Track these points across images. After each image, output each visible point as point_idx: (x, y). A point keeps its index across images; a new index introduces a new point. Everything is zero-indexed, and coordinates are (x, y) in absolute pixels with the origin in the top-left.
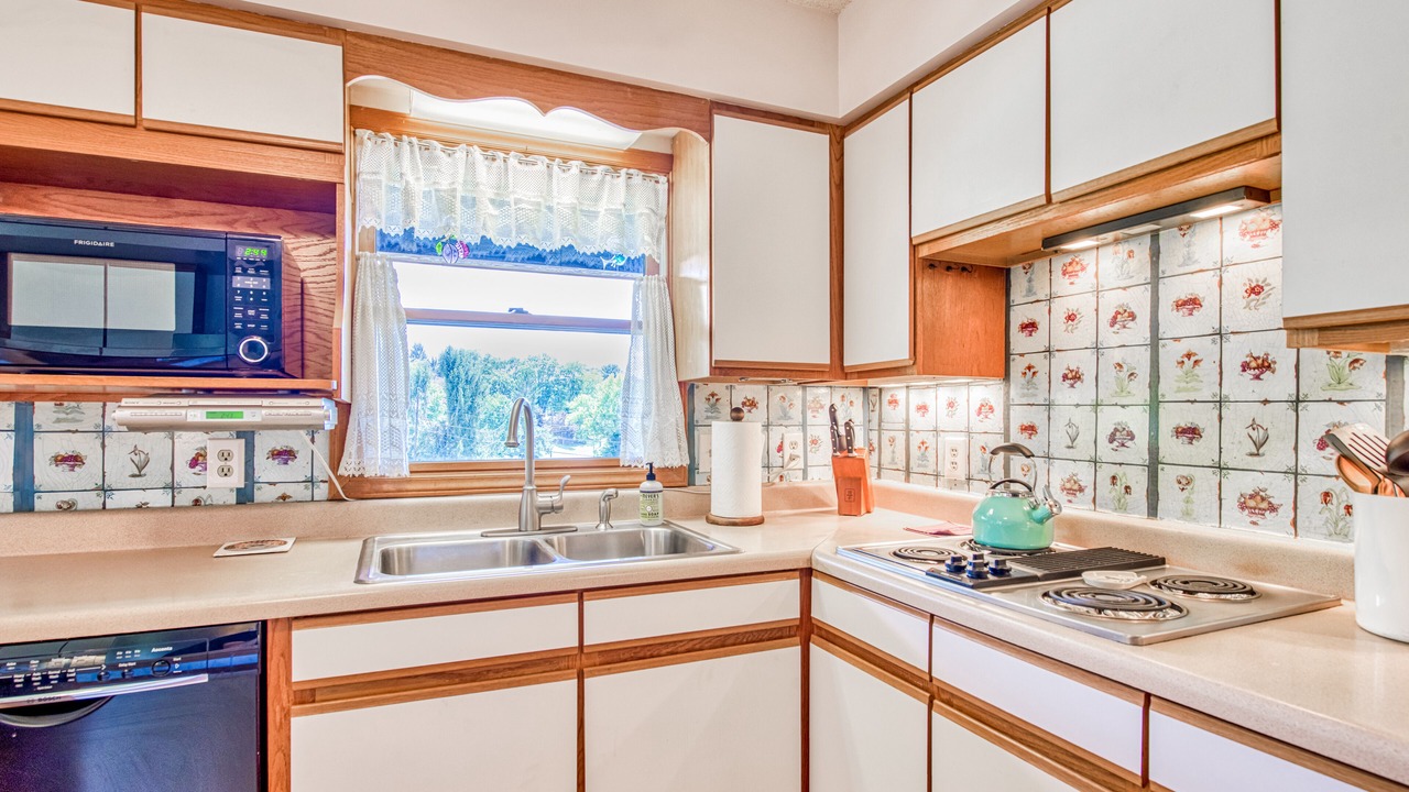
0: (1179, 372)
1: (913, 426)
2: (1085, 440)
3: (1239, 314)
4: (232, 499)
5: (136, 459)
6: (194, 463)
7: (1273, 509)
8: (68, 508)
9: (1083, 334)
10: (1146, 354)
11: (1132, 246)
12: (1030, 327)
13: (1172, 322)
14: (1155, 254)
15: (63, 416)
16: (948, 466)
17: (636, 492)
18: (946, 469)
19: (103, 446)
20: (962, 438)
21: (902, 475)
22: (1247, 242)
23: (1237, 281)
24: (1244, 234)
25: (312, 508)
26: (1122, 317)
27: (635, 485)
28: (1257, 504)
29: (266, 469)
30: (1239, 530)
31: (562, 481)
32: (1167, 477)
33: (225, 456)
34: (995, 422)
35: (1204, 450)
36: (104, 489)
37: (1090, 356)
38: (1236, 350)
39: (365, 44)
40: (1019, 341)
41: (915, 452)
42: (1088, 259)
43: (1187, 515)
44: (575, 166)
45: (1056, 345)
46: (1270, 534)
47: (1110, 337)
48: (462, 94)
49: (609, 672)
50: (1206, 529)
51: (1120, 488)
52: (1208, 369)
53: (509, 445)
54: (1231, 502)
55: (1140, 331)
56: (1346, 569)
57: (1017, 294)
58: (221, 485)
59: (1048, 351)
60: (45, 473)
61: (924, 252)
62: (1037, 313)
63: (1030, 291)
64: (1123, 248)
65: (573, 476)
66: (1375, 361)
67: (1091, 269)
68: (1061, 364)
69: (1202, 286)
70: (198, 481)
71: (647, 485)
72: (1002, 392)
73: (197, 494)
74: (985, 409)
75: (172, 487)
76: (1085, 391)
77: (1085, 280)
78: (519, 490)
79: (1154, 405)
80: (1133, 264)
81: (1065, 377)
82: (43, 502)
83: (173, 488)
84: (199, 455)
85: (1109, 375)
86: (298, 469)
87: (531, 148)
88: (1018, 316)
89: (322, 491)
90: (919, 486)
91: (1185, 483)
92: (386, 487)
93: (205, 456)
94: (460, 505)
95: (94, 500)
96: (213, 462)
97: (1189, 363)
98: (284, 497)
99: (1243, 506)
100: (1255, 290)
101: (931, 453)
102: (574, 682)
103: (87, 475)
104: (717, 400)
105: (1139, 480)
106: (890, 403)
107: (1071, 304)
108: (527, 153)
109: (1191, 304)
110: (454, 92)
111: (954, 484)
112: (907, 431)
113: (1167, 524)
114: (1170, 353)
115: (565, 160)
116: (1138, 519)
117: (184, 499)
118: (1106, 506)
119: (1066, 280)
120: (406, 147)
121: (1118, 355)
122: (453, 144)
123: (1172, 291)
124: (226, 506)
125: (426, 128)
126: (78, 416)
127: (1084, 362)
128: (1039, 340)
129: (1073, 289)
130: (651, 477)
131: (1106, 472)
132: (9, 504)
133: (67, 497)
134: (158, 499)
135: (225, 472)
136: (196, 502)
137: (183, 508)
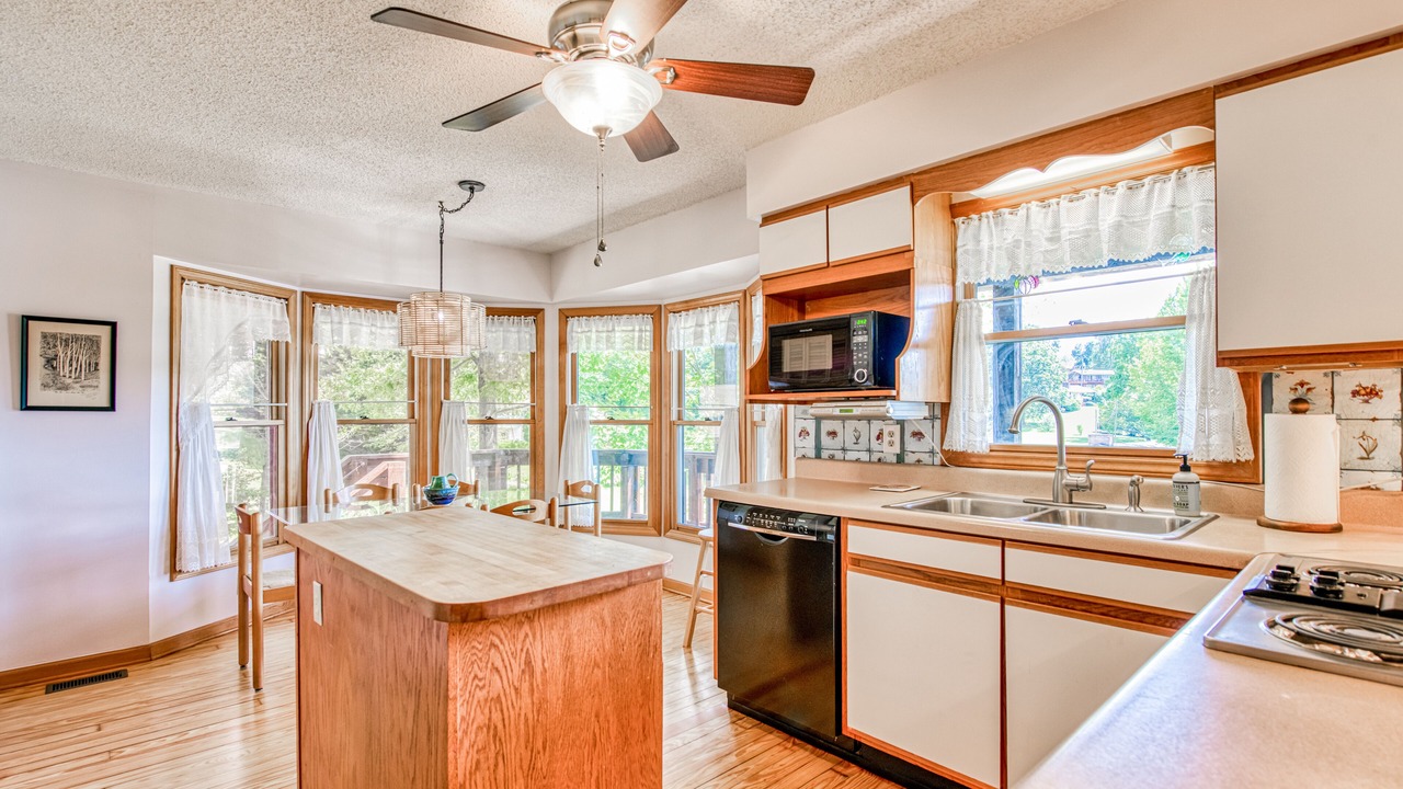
4: (894, 460)
6: (878, 438)
8: (832, 458)
17: (1170, 482)
19: (844, 427)
25: (930, 469)
27: (1168, 476)
29: (911, 444)
31: (1086, 465)
33: (891, 434)
36: (844, 450)
39: (924, 176)
44: (1121, 187)
58: (889, 451)
60: (826, 441)
65: (1096, 462)
70: (880, 448)
71: (1180, 476)
73: (880, 455)
75: (869, 451)
78: (1051, 469)
82: (825, 454)
84: (880, 434)
86: (926, 444)
87: (1078, 186)
89: (937, 461)
92: (974, 460)
93: (883, 435)
94: (1020, 477)
95: (839, 455)
96: (886, 438)
98: (919, 461)
103: (838, 442)
104: (1309, 390)
108: (1077, 191)
110: (975, 184)
115: (1113, 185)
117: (875, 457)
120: (984, 220)
122: (1016, 206)
124: (891, 464)
125: (997, 201)
130: (1185, 468)
132: (812, 453)
133: (832, 452)
134: (864, 456)
135: (891, 444)
136: (879, 460)
137: (874, 463)
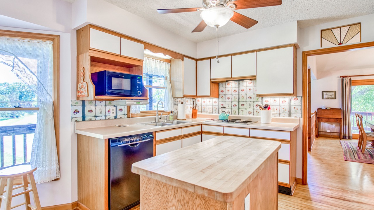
0: (242, 98)
1: (202, 105)
2: (230, 106)
3: (248, 92)
5: (100, 111)
6: (109, 112)
7: (251, 113)
8: (90, 120)
9: (230, 93)
10: (238, 96)
11: (236, 82)
12: (222, 91)
13: (241, 92)
14: (239, 84)
15: (89, 103)
16: (209, 110)
18: (209, 111)
19: (95, 108)
20: (212, 106)
21: (200, 112)
22: (249, 84)
23: (248, 88)
24: (249, 83)
26: (235, 91)
28: (250, 113)
29: (119, 113)
30: (248, 115)
31: (162, 114)
32: (240, 110)
33: (113, 110)
34: (217, 104)
35: (244, 107)
36: (96, 116)
37: (231, 96)
38: (248, 96)
39: (146, 44)
40: (221, 93)
41: (203, 108)
42: (231, 83)
43: (243, 114)
45: (226, 94)
46: (251, 116)
47: (233, 93)
48: (156, 52)
49: (185, 138)
50: (245, 116)
51: (235, 112)
52: (245, 98)
53: (162, 108)
54: (247, 113)
55: (237, 93)
56: (260, 118)
57: (220, 87)
58: (112, 116)
59: (225, 95)
60: (87, 114)
61: (212, 81)
62: (223, 89)
63: (222, 86)
64: (235, 83)
66: (261, 98)
67: (231, 85)
68: (227, 96)
69: (244, 88)
70: (109, 115)
71: (171, 114)
72: (218, 100)
73: (109, 117)
74: (215, 102)
76: (230, 100)
77: (230, 86)
79: (239, 102)
80: (236, 85)
81: (227, 98)
82: (87, 119)
83: (105, 116)
84: (109, 110)
85: (233, 98)
86: (123, 112)
88: (221, 90)
89: (126, 116)
90: (203, 114)
91: (242, 111)
93: (110, 110)
95: (93, 118)
96: (111, 111)
97: (243, 97)
98: (121, 117)
99: (249, 113)
100: (250, 90)
101: (206, 109)
102: (181, 140)
103: (93, 114)
104: (176, 100)
105: (237, 111)
106: (198, 101)
107: (229, 89)
109: (243, 90)
111: (210, 113)
112: (201, 105)
113: (240, 115)
114: (241, 96)
115: (158, 60)
116: (237, 115)
117: (107, 118)
118: (233, 114)
119: (228, 86)
121: (234, 96)
123: (241, 89)
124: (113, 119)
126: (92, 103)
127: (230, 96)
128: (224, 93)
129: (228, 87)
131: (233, 110)
132: (81, 119)
133: (90, 118)
134: (104, 118)
135: (113, 113)
136: (109, 118)
137: (107, 120)
